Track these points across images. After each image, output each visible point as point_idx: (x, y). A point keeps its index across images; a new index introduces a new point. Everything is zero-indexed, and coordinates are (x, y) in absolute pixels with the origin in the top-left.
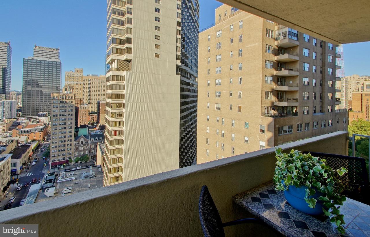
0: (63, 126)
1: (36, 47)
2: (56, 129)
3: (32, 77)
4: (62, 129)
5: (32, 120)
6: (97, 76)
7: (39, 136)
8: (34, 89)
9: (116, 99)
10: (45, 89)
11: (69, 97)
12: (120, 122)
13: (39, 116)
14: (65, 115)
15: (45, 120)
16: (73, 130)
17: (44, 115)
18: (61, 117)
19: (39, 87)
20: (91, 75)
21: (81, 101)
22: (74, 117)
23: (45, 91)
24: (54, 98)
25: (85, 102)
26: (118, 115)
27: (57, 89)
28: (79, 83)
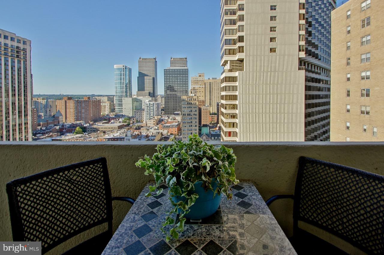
0: (190, 124)
1: (171, 58)
2: (185, 126)
3: (169, 83)
4: (190, 126)
5: (170, 118)
6: (216, 79)
7: (175, 130)
8: (171, 93)
9: (229, 100)
10: (178, 93)
11: (194, 99)
12: (234, 123)
13: (175, 114)
14: (191, 114)
15: (179, 118)
16: (197, 128)
17: (178, 114)
18: (189, 116)
19: (174, 91)
20: (211, 79)
21: (204, 102)
22: (197, 117)
23: (178, 94)
24: (183, 100)
25: (207, 103)
26: (231, 116)
27: (186, 93)
28: (201, 86)
